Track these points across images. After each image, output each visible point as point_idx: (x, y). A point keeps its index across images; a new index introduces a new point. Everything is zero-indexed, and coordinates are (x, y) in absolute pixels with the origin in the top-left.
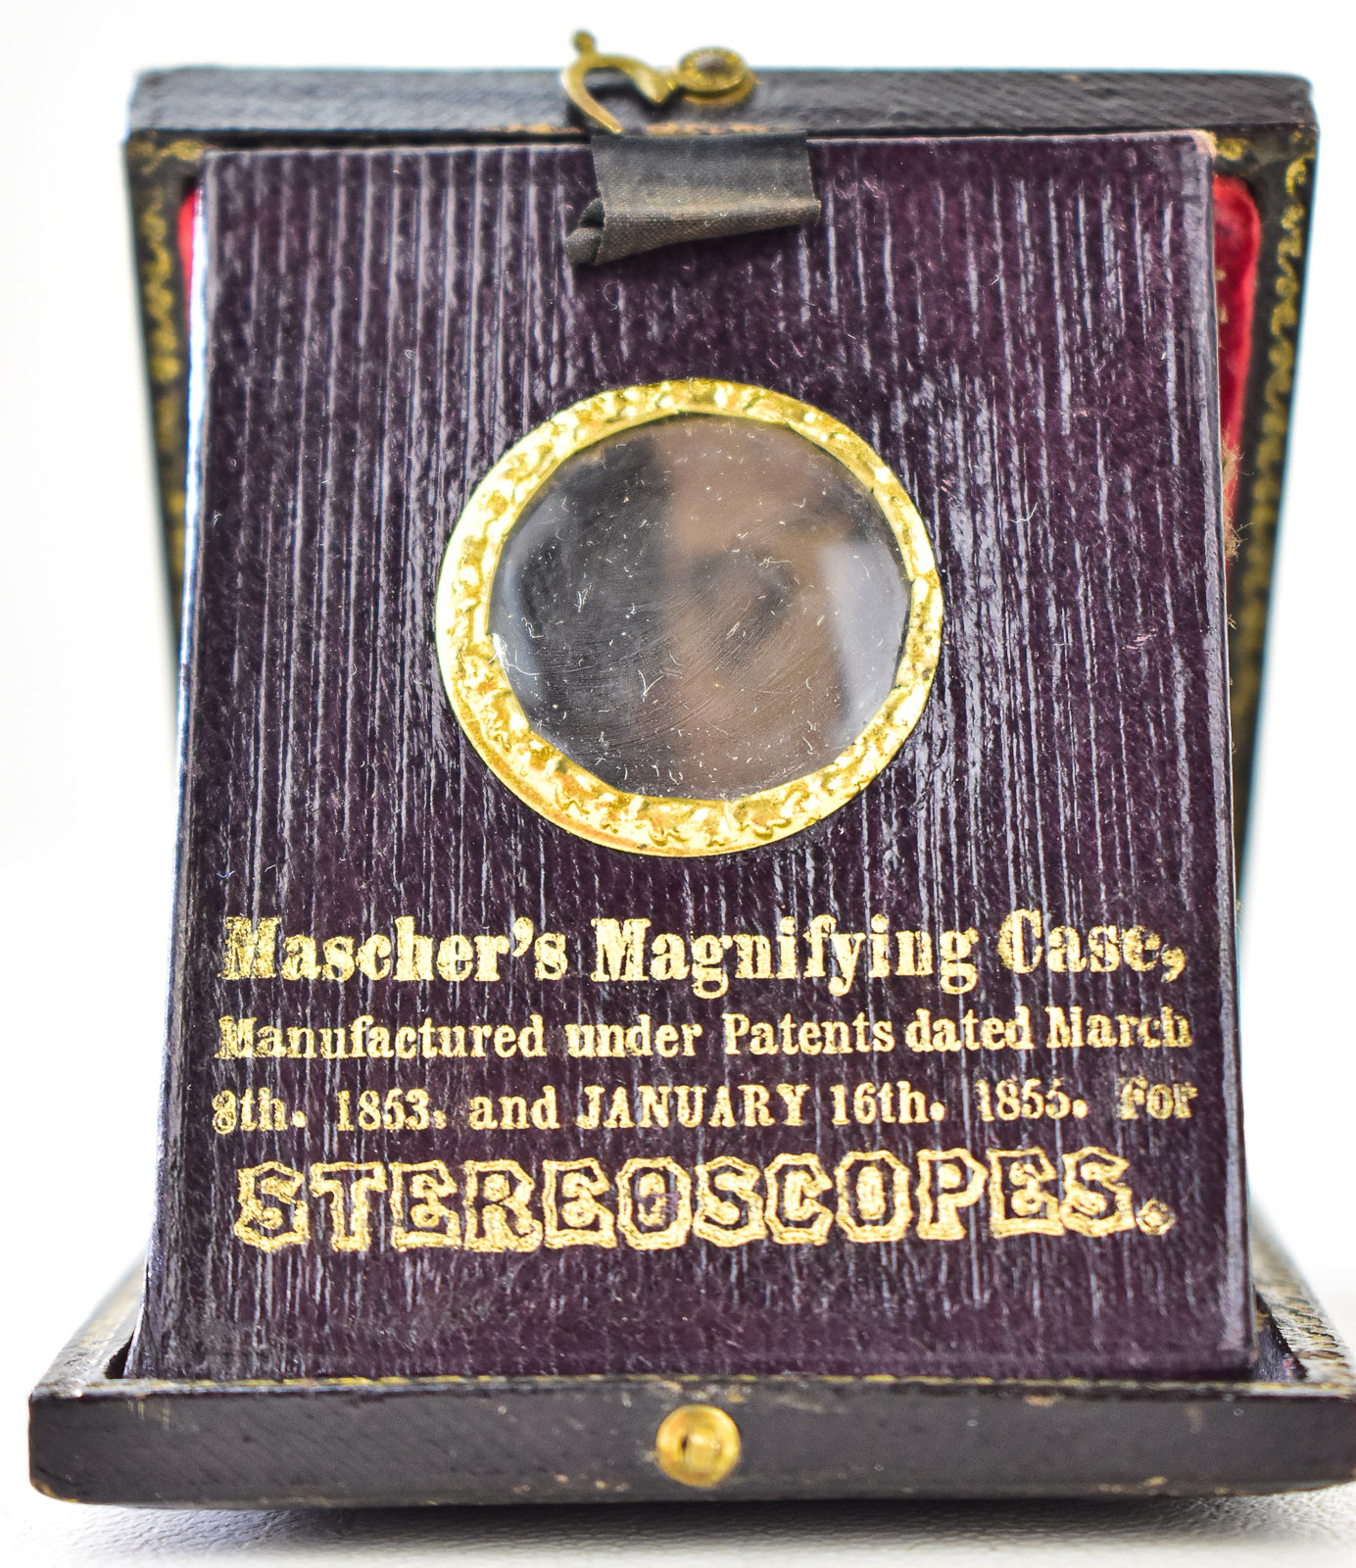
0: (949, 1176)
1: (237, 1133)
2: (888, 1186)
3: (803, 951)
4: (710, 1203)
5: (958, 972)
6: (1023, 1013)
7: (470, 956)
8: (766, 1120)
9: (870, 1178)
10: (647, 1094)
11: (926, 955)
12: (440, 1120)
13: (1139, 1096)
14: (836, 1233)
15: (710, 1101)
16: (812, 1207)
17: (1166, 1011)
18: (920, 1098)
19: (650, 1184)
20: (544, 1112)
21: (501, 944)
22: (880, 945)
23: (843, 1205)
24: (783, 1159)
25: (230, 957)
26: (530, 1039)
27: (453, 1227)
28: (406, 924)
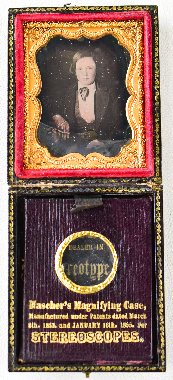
0: (117, 334)
1: (31, 328)
2: (110, 336)
3: (100, 306)
4: (88, 337)
5: (119, 309)
6: (127, 314)
7: (59, 306)
8: (95, 327)
9: (108, 335)
10: (81, 324)
11: (115, 306)
12: (56, 327)
13: (140, 325)
14: (103, 341)
15: (88, 325)
16: (101, 338)
17: (144, 314)
18: (114, 324)
19: (81, 335)
20: (68, 326)
21: (63, 304)
22: (109, 305)
23: (104, 338)
24: (97, 332)
25: (30, 306)
26: (66, 317)
27: (57, 340)
28: (51, 302)
